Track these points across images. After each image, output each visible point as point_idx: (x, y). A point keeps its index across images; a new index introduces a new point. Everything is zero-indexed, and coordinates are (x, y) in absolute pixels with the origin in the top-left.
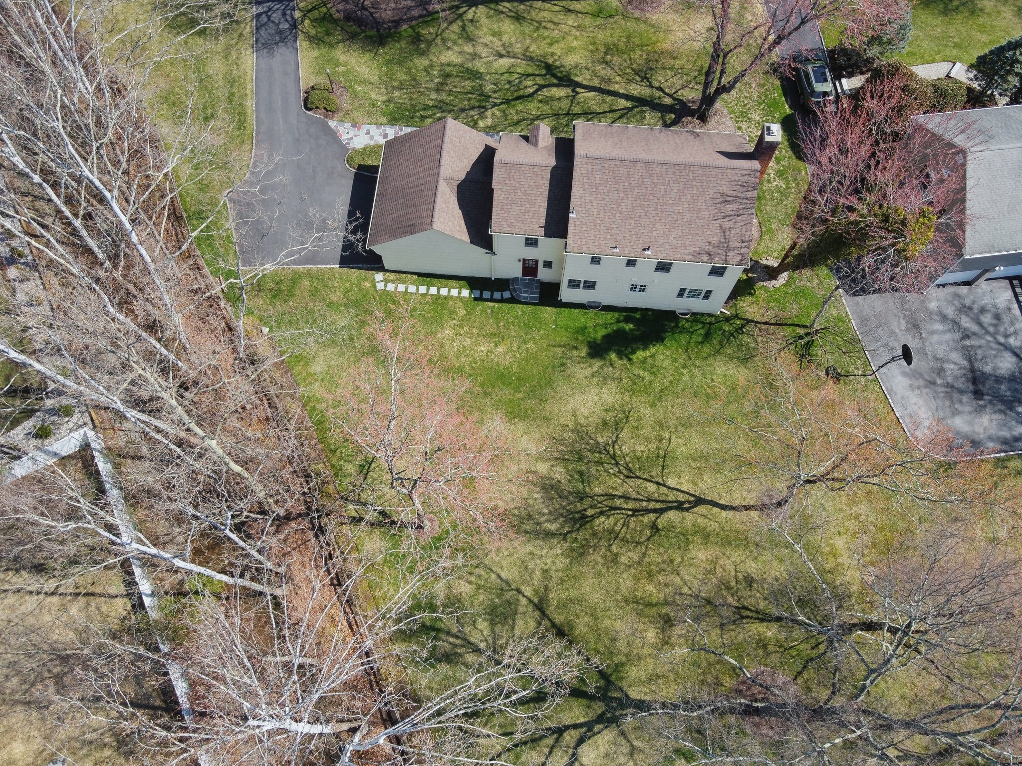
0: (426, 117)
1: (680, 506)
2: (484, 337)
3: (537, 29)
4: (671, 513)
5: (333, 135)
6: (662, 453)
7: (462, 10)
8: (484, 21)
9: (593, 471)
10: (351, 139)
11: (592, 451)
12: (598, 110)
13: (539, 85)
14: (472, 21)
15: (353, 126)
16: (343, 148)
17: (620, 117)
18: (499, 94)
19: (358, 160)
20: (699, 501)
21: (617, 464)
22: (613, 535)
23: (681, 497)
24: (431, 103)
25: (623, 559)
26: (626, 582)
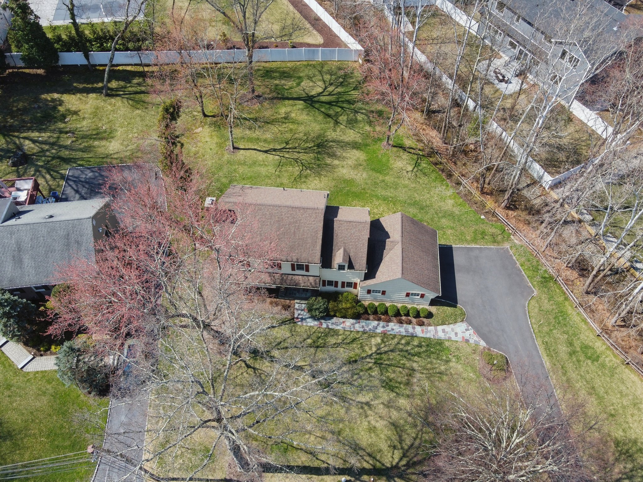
1: (275, 150)
4: (279, 147)
6: (280, 167)
9: (313, 161)
10: (467, 330)
11: (313, 168)
15: (467, 341)
16: (470, 324)
20: (266, 152)
21: (302, 163)
22: (306, 141)
23: (274, 153)
25: (302, 135)
26: (302, 128)
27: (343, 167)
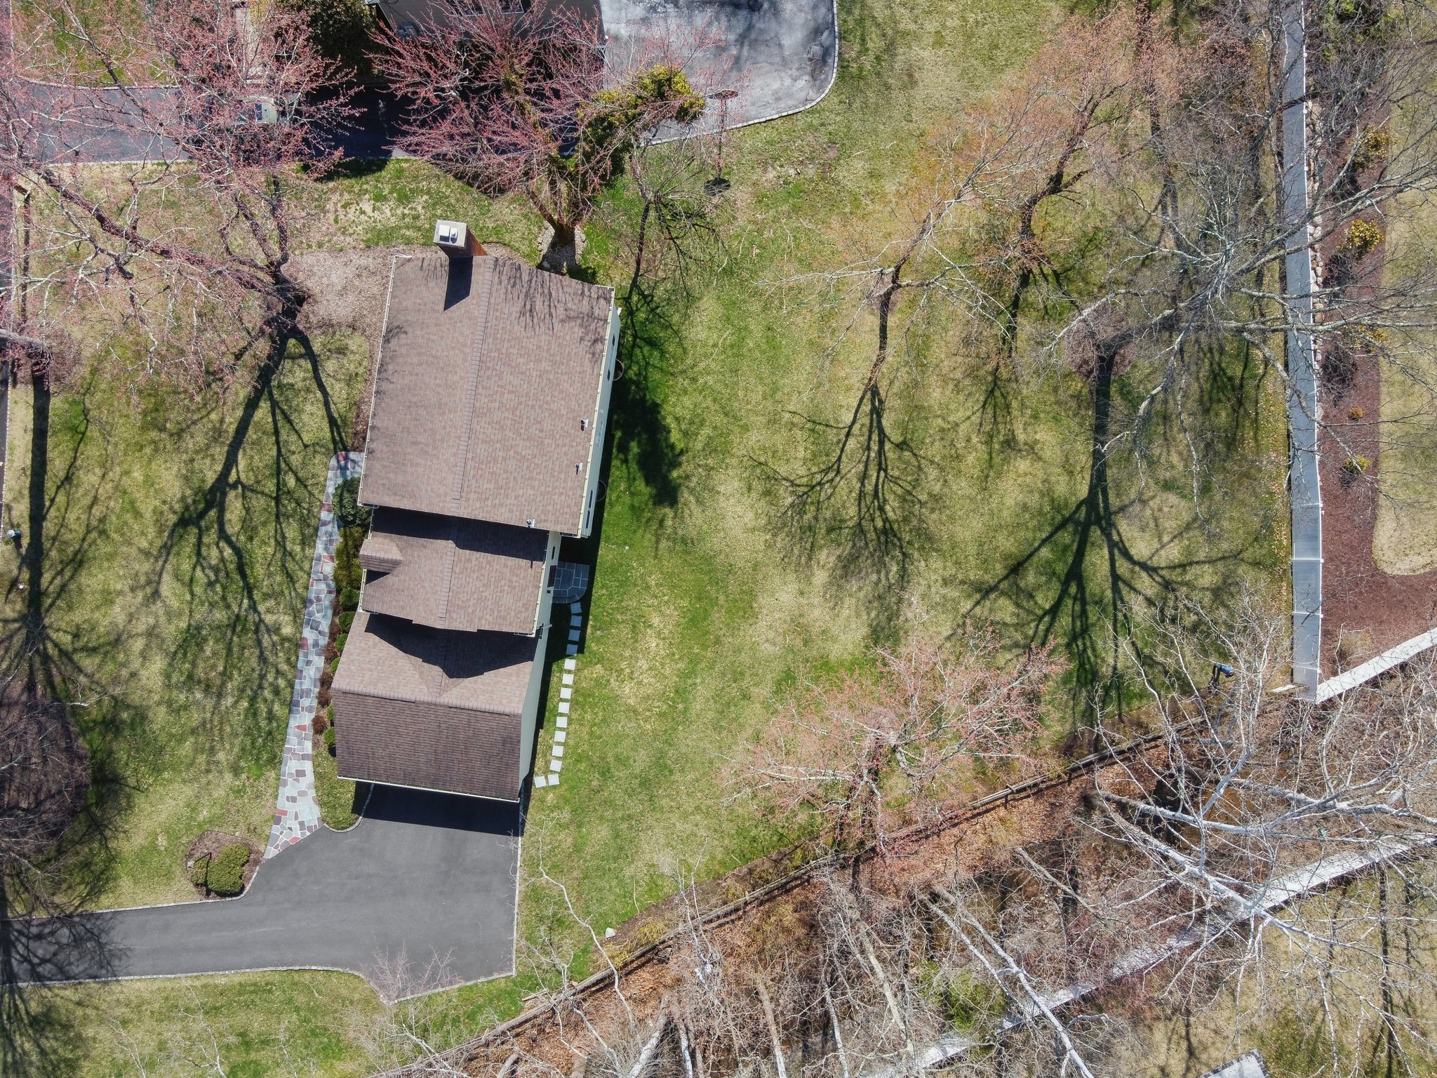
0: (270, 712)
1: (877, 412)
2: (636, 641)
3: (103, 533)
4: (884, 422)
5: (293, 852)
6: (809, 425)
7: (51, 650)
8: (78, 616)
9: (828, 514)
10: (302, 824)
11: (802, 513)
12: (274, 453)
13: (219, 538)
14: (76, 636)
15: (277, 820)
16: (316, 835)
17: (290, 422)
18: (230, 599)
19: (344, 813)
20: (871, 387)
21: (819, 484)
22: (907, 498)
23: (866, 408)
24: (245, 704)
25: (937, 488)
26: (962, 487)
27: (802, 593)
